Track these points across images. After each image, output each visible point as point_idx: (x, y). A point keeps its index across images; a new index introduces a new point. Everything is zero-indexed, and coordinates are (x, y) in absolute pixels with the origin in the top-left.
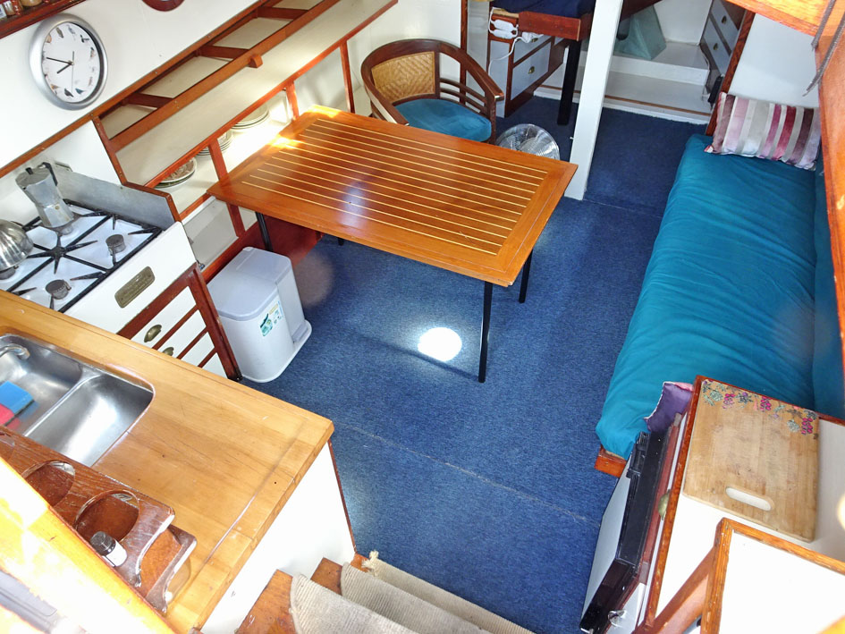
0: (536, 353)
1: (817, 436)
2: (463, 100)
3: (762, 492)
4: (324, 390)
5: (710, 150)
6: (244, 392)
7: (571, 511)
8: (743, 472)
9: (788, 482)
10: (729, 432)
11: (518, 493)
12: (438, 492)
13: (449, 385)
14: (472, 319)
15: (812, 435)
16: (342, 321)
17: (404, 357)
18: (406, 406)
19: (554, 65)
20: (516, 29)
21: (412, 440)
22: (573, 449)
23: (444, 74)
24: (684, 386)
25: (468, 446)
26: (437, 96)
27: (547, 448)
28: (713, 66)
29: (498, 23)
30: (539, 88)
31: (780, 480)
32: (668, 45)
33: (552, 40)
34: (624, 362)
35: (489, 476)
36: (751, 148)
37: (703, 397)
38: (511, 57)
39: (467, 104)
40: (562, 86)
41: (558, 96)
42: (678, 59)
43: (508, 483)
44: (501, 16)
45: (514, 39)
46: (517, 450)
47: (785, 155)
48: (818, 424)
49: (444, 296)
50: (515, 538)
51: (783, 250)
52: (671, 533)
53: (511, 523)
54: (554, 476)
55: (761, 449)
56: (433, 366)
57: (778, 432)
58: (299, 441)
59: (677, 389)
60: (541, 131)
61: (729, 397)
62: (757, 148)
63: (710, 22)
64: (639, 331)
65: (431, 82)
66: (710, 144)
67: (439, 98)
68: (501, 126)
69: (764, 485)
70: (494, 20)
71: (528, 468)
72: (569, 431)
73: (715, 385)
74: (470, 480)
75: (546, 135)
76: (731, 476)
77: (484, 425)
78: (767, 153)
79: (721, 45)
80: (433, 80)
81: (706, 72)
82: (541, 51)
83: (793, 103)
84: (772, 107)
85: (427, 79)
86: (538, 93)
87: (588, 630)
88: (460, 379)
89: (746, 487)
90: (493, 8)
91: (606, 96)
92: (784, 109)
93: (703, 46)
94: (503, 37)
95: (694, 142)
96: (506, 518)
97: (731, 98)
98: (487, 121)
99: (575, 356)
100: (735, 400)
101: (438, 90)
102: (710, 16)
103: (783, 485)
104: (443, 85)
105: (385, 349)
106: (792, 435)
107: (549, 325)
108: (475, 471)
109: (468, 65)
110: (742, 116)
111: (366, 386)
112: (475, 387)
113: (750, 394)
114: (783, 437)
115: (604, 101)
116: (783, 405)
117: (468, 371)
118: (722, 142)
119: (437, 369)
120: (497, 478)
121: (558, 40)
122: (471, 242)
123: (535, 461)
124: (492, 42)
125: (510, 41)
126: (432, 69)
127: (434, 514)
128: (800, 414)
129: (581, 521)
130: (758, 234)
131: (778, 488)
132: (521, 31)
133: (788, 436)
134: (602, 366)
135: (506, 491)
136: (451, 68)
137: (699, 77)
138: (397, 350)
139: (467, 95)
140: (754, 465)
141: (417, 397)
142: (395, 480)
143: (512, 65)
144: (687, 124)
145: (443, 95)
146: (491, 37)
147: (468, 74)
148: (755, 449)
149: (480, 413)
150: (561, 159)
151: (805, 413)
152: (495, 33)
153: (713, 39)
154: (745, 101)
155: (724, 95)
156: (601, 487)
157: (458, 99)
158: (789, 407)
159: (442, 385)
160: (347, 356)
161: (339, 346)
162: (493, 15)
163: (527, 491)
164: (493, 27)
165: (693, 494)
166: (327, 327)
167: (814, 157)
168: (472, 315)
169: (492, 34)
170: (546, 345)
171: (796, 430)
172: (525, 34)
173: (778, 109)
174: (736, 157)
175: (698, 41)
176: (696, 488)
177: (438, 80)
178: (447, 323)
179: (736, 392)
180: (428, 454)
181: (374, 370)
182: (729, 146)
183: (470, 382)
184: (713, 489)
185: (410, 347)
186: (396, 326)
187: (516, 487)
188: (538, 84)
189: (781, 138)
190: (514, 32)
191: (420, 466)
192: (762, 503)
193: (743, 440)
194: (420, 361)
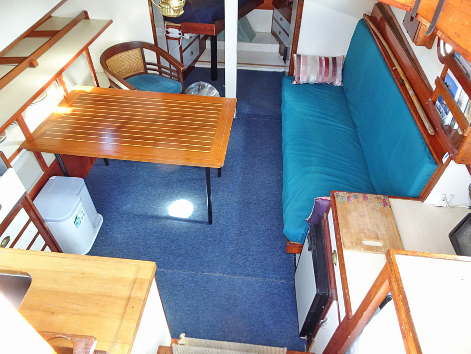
0: (235, 202)
1: (390, 207)
2: (161, 73)
3: (377, 238)
4: (121, 251)
5: (295, 83)
6: (94, 260)
7: (276, 279)
8: (366, 231)
9: (386, 231)
10: (354, 214)
11: (247, 278)
12: (204, 290)
13: (193, 230)
14: (195, 191)
15: (388, 206)
16: (120, 209)
17: (163, 221)
18: (173, 248)
19: (202, 49)
20: (181, 32)
21: (181, 266)
22: (267, 247)
23: (147, 60)
24: (324, 198)
25: (213, 261)
26: (146, 73)
27: (255, 250)
28: (281, 43)
29: (170, 30)
30: (197, 63)
31: (382, 231)
32: (256, 34)
33: (198, 37)
34: (287, 195)
35: (229, 274)
36: (313, 79)
37: (338, 200)
38: (181, 48)
39: (163, 74)
40: (210, 61)
41: (209, 66)
42: (261, 41)
43: (241, 274)
44: (171, 26)
45: (180, 37)
46: (240, 255)
47: (328, 80)
48: (389, 201)
49: (176, 182)
50: (252, 303)
51: (341, 125)
52: (345, 270)
53: (248, 295)
54: (263, 264)
55: (370, 218)
56: (182, 222)
57: (374, 209)
58: (139, 279)
59: (321, 201)
60: (206, 84)
61: (349, 197)
62: (315, 79)
63: (274, 22)
64: (289, 177)
65: (141, 65)
66: (294, 80)
67: (147, 73)
68: (186, 85)
69: (377, 235)
70: (168, 28)
71: (248, 263)
72: (263, 238)
73: (341, 193)
74: (220, 279)
75: (210, 86)
76: (362, 234)
77: (219, 247)
78: (320, 80)
79: (282, 31)
80: (142, 64)
81: (278, 46)
82: (194, 43)
83: (327, 55)
84: (318, 58)
85: (139, 64)
86: (197, 65)
87: (304, 336)
88: (198, 225)
89: (370, 238)
90: (166, 22)
91: (238, 63)
92: (323, 59)
93: (273, 33)
94: (174, 37)
95: (286, 81)
96: (245, 293)
97: (299, 56)
98: (179, 83)
99: (255, 199)
100: (352, 198)
101: (146, 69)
102: (273, 18)
103: (385, 232)
104: (148, 66)
105: (151, 219)
106: (380, 208)
107: (237, 185)
108: (221, 273)
109: (160, 53)
110: (306, 64)
111: (146, 242)
112: (208, 227)
113: (357, 194)
114: (377, 211)
115: (237, 66)
116: (372, 195)
117: (202, 220)
118: (299, 78)
119: (184, 223)
120: (234, 273)
121: (202, 36)
122: (194, 148)
123: (250, 259)
124: (169, 40)
125: (179, 39)
126: (141, 58)
127: (206, 303)
128: (380, 198)
129: (283, 283)
131: (383, 235)
132: (183, 33)
133: (379, 209)
134: (270, 201)
135: (240, 279)
136: (151, 56)
137: (275, 48)
138: (158, 218)
139: (162, 69)
140: (370, 227)
141: (178, 241)
142: (178, 291)
143: (182, 52)
144: (275, 72)
145: (149, 72)
146: (168, 38)
147: (160, 57)
148: (368, 219)
149: (215, 241)
150: (221, 96)
151: (382, 197)
152: (170, 35)
153: (277, 29)
154: (305, 57)
155: (295, 55)
156: (287, 262)
157: (158, 73)
158: (375, 196)
159: (190, 231)
160: (130, 228)
161: (123, 224)
162: (167, 25)
163: (251, 276)
164: (168, 32)
165: (349, 248)
166: (113, 214)
167: (341, 80)
168: (195, 189)
169: (168, 36)
170: (239, 196)
171: (381, 206)
172: (185, 34)
173: (320, 59)
174: (307, 84)
175: (270, 31)
176: (349, 245)
177: (145, 64)
178: (182, 197)
179: (351, 195)
180: (192, 271)
181: (148, 233)
182: (303, 80)
183: (204, 225)
184: (357, 244)
185: (165, 214)
186: (154, 204)
187: (245, 275)
188: (196, 61)
189: (325, 73)
190: (180, 34)
191: (190, 279)
192: (379, 244)
193: (361, 216)
194: (169, 221)
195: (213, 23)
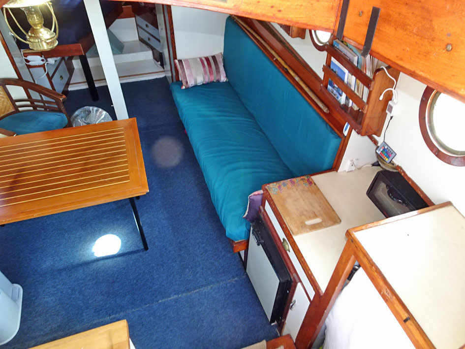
0: (164, 219)
1: (315, 184)
2: (35, 108)
3: (316, 216)
4: (58, 315)
5: (184, 87)
7: (229, 279)
8: (305, 213)
9: (320, 206)
10: (289, 201)
11: (202, 289)
12: (165, 319)
13: (131, 262)
14: (119, 222)
15: (313, 185)
16: (39, 270)
17: (95, 264)
18: (116, 289)
19: (71, 70)
20: (43, 58)
21: (132, 303)
22: (211, 252)
23: (14, 97)
24: (256, 193)
25: (163, 285)
26: (17, 111)
27: (199, 259)
28: (152, 49)
29: (29, 58)
30: (70, 86)
31: (317, 208)
32: (124, 44)
33: (63, 58)
34: (217, 200)
35: (183, 292)
36: (200, 80)
37: (272, 193)
38: (48, 75)
39: (38, 109)
40: (86, 81)
41: (85, 86)
42: (132, 50)
43: (195, 289)
44: (29, 53)
45: (44, 64)
46: (187, 270)
47: (214, 78)
48: (312, 179)
49: (94, 219)
50: (216, 310)
51: (237, 118)
52: (302, 254)
53: (209, 305)
54: (212, 270)
55: (303, 200)
56: (116, 259)
57: (304, 190)
58: (115, 345)
59: (255, 196)
60: (91, 108)
61: (279, 187)
62: (202, 79)
63: (139, 29)
64: (213, 182)
65: (9, 104)
66: (182, 85)
67: (19, 112)
68: (70, 112)
69: (314, 213)
70: (26, 57)
71: (198, 275)
72: (204, 245)
73: (271, 185)
74: (176, 300)
75: (95, 108)
76: (303, 217)
77: (164, 270)
78: (207, 80)
79: (151, 37)
80: (10, 103)
81: (151, 52)
82: (60, 66)
83: (206, 55)
84: (199, 60)
85: (5, 103)
86: (71, 88)
87: (274, 322)
88: (134, 256)
89: (310, 218)
90: (22, 50)
92: (204, 59)
93: (142, 40)
94: (37, 65)
95: (175, 88)
96: (205, 304)
97: (180, 61)
98: (62, 114)
99: (182, 210)
100: (282, 187)
101: (16, 107)
102: (138, 25)
103: (320, 209)
104: (17, 104)
105: (80, 268)
106: (308, 188)
107: (159, 202)
108: (175, 294)
109: (28, 86)
110: (189, 67)
111: (83, 295)
112: (145, 255)
113: (285, 181)
114: (306, 191)
116: (297, 178)
117: (136, 249)
118: (187, 82)
119: (119, 259)
120: (188, 290)
121: (66, 58)
122: (111, 181)
123: (198, 269)
124: (31, 69)
125: (43, 66)
126: (5, 96)
127: (171, 330)
128: (304, 179)
129: (236, 281)
130: (228, 116)
131: (319, 211)
132: (46, 58)
133: (307, 189)
134: (196, 207)
135: (196, 292)
136: (17, 92)
137: (148, 55)
138: (87, 264)
139: (36, 103)
140: (306, 208)
141: (119, 280)
142: (139, 331)
143: (50, 79)
144: (156, 79)
145: (20, 109)
146: (29, 67)
147: (29, 90)
148: (302, 201)
149: (158, 265)
150: (113, 120)
151: (306, 178)
152: (31, 63)
153: (145, 36)
154: (187, 60)
155: (176, 61)
156: (233, 260)
157: (31, 108)
158: (299, 178)
159: (127, 265)
160: (59, 287)
161: (48, 284)
162: (24, 54)
163: (205, 285)
164: (27, 61)
165: (297, 234)
166: (32, 279)
167: (225, 75)
168: (117, 220)
169: (29, 65)
170: (165, 212)
171: (308, 185)
172: (49, 59)
173: (201, 60)
174: (196, 86)
175: (138, 39)
176: (297, 230)
177: (13, 102)
178: (106, 233)
179: (280, 184)
180: (146, 304)
181: (82, 283)
182: (191, 83)
183: (141, 253)
184: (302, 227)
185: (93, 258)
186: (77, 251)
187: (199, 288)
188: (68, 84)
189: (210, 72)
190: (43, 60)
191: (147, 313)
192: (318, 220)
193: (296, 201)
194: (102, 262)
195: (78, 43)
